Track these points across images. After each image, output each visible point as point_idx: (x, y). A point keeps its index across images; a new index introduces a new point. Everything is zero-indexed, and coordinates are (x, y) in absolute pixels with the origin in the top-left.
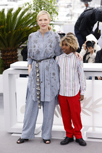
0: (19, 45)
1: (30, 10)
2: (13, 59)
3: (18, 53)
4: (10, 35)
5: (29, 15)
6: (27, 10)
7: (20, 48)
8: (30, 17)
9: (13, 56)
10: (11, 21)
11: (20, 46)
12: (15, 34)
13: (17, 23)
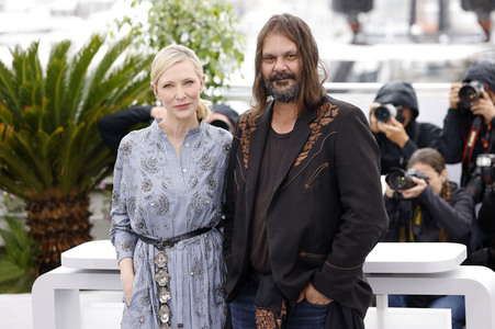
0: (94, 179)
1: (137, 46)
2: (70, 233)
3: (91, 209)
4: (61, 139)
5: (132, 65)
6: (124, 44)
7: (100, 191)
8: (137, 71)
9: (71, 220)
10: (62, 88)
11: (98, 182)
12: (79, 139)
13: (85, 94)
